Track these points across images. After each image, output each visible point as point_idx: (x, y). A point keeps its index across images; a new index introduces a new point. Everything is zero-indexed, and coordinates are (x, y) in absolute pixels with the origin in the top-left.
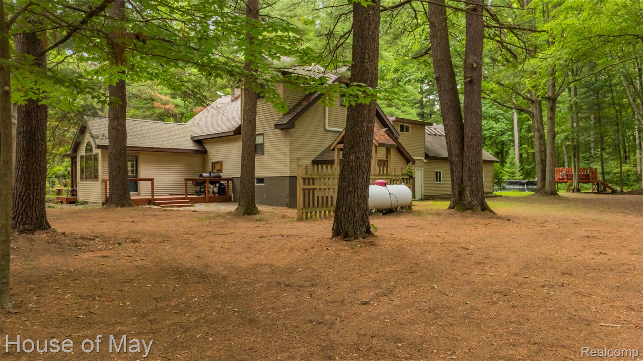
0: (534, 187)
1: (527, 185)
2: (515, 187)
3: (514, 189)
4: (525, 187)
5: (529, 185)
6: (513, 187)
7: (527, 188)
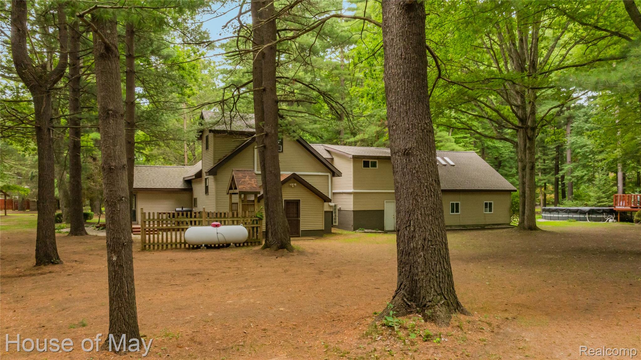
0: (598, 216)
1: (589, 214)
2: (574, 216)
3: (572, 218)
4: (587, 216)
5: (592, 214)
6: (571, 216)
7: (589, 218)
